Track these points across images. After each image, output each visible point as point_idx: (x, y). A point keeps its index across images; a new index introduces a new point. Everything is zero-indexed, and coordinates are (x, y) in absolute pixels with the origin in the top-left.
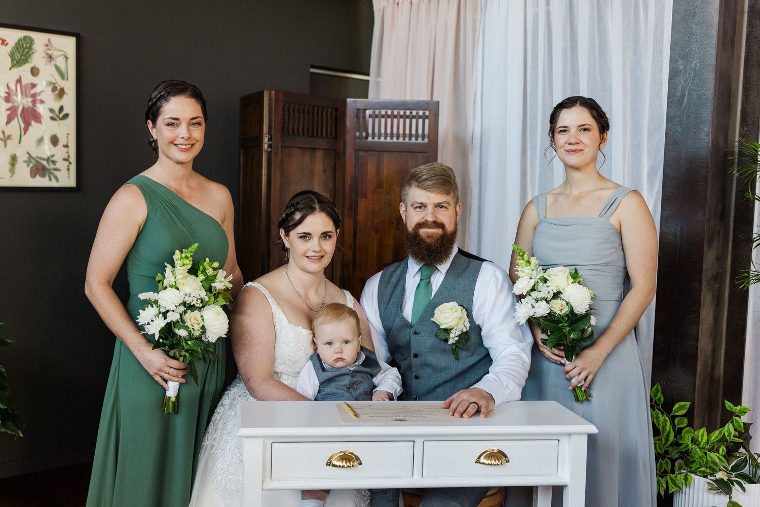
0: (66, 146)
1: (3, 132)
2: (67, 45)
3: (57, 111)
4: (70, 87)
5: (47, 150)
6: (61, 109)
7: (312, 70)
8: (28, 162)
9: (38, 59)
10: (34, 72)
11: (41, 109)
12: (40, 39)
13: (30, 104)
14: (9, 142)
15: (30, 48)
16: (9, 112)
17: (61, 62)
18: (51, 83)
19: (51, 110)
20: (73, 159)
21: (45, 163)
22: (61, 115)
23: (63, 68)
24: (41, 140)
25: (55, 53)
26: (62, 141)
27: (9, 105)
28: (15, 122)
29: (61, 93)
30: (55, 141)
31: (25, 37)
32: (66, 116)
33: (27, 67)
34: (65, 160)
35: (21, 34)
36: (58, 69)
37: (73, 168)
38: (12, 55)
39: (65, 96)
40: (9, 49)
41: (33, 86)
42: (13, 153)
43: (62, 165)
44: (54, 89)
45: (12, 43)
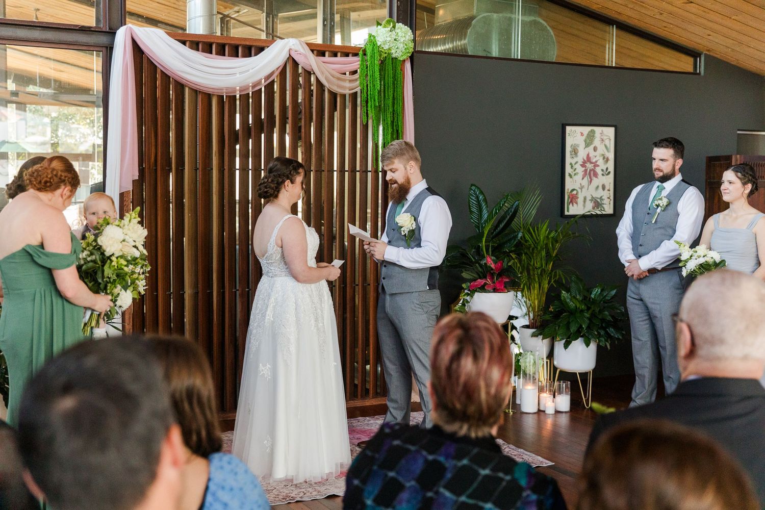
0: (609, 190)
1: (581, 184)
2: (610, 132)
3: (605, 170)
4: (611, 156)
5: (600, 193)
6: (607, 169)
7: (739, 132)
8: (591, 200)
9: (597, 142)
10: (595, 149)
11: (598, 170)
12: (598, 130)
13: (593, 168)
14: (583, 189)
15: (593, 136)
16: (583, 173)
17: (607, 142)
18: (603, 155)
19: (602, 170)
20: (612, 198)
21: (599, 200)
22: (607, 173)
23: (608, 147)
24: (598, 187)
25: (605, 138)
26: (607, 188)
27: (584, 169)
28: (586, 178)
29: (607, 160)
30: (604, 188)
31: (592, 130)
32: (609, 172)
33: (592, 147)
34: (609, 198)
35: (589, 128)
36: (606, 146)
37: (612, 202)
38: (585, 141)
39: (609, 161)
40: (584, 138)
41: (594, 157)
42: (584, 196)
43: (606, 201)
44: (604, 158)
45: (585, 135)
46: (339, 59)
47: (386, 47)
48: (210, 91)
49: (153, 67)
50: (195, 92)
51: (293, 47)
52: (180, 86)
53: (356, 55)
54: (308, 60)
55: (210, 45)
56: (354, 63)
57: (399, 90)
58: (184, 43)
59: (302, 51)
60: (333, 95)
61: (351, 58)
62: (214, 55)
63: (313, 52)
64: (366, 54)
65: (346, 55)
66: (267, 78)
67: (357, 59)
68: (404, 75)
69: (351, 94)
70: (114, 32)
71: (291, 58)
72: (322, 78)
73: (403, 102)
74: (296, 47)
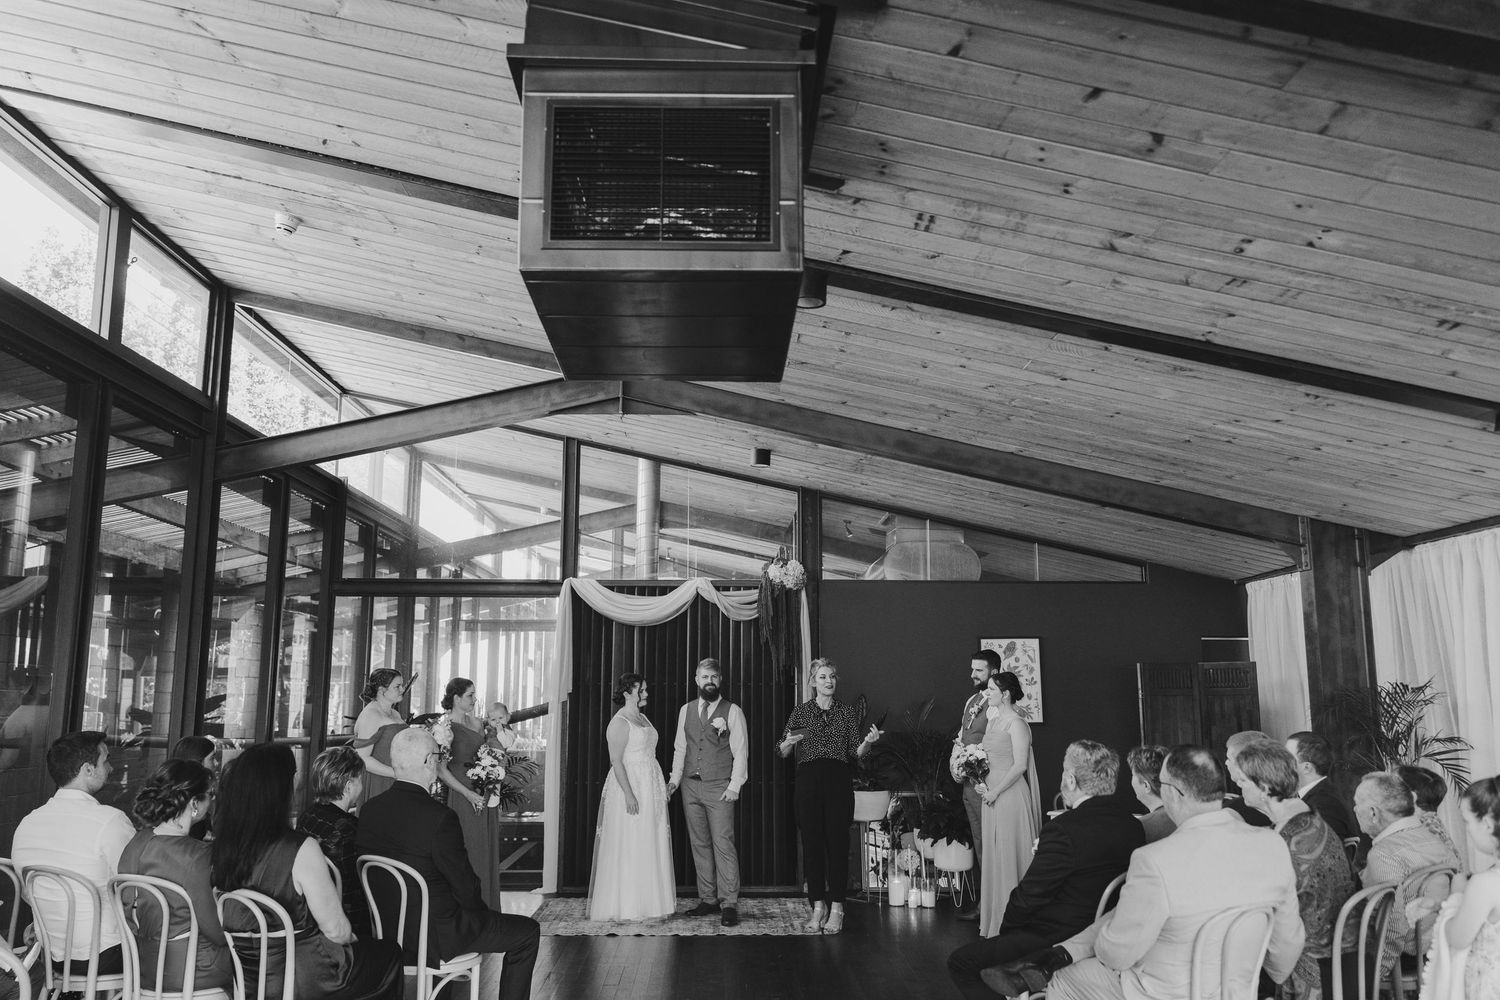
0: (1036, 699)
2: (1034, 643)
3: (1030, 680)
4: (1037, 666)
6: (1033, 679)
7: (1203, 638)
9: (1018, 653)
10: (1017, 660)
12: (1019, 642)
15: (1016, 647)
17: (1031, 653)
18: (1027, 665)
20: (1041, 707)
22: (1033, 683)
23: (1033, 657)
25: (1028, 649)
26: (1034, 697)
29: (1032, 670)
31: (1013, 642)
32: (1036, 683)
33: (1013, 658)
34: (1036, 707)
35: (1010, 640)
36: (1030, 657)
37: (1041, 711)
39: (1034, 672)
41: (1017, 667)
43: (1035, 710)
44: (1028, 668)
45: (1004, 647)
46: (742, 592)
47: (778, 581)
48: (632, 624)
49: (590, 608)
50: (622, 625)
51: (700, 586)
52: (609, 621)
53: (756, 588)
54: (711, 595)
55: (633, 588)
56: (754, 594)
57: (794, 614)
58: (611, 588)
59: (706, 586)
60: (737, 623)
61: (753, 591)
62: (636, 596)
63: (717, 588)
64: (762, 587)
65: (749, 588)
66: (677, 611)
67: (757, 591)
68: (799, 602)
69: (750, 621)
70: (560, 584)
71: (698, 594)
72: (722, 609)
73: (799, 625)
74: (702, 585)
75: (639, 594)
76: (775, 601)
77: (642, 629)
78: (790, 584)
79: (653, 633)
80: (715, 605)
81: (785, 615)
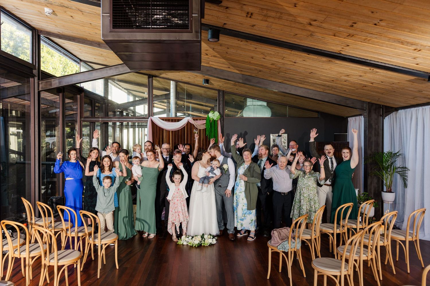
2: (286, 135)
4: (286, 142)
6: (285, 145)
7: (335, 134)
17: (285, 138)
23: (285, 139)
36: (284, 139)
44: (284, 142)
46: (201, 121)
47: (212, 118)
48: (169, 130)
49: (157, 126)
50: (166, 130)
52: (163, 129)
53: (205, 120)
54: (192, 122)
55: (170, 120)
56: (205, 122)
57: (216, 127)
58: (163, 120)
59: (191, 119)
60: (200, 130)
63: (194, 120)
64: (207, 119)
65: (204, 120)
66: (182, 126)
67: (206, 120)
68: (218, 124)
69: (204, 129)
70: (148, 118)
71: (188, 121)
72: (195, 126)
73: (218, 130)
74: (190, 119)
75: (171, 122)
76: (211, 124)
77: (172, 132)
78: (215, 119)
79: (176, 133)
80: (193, 125)
81: (213, 128)
